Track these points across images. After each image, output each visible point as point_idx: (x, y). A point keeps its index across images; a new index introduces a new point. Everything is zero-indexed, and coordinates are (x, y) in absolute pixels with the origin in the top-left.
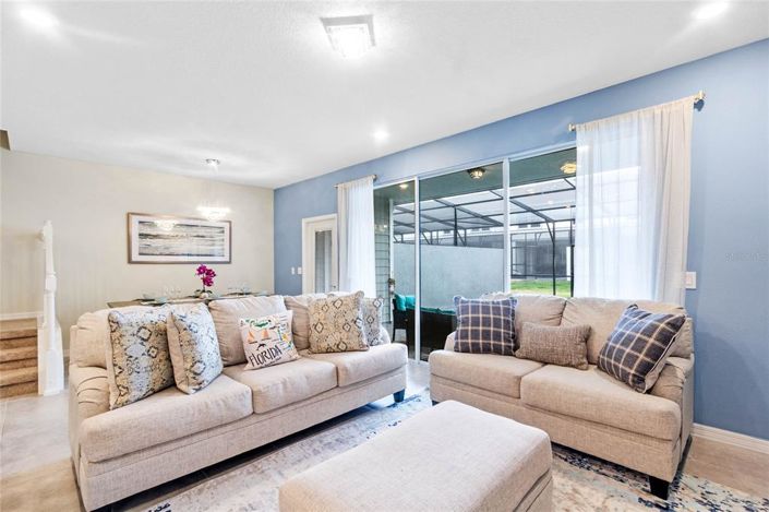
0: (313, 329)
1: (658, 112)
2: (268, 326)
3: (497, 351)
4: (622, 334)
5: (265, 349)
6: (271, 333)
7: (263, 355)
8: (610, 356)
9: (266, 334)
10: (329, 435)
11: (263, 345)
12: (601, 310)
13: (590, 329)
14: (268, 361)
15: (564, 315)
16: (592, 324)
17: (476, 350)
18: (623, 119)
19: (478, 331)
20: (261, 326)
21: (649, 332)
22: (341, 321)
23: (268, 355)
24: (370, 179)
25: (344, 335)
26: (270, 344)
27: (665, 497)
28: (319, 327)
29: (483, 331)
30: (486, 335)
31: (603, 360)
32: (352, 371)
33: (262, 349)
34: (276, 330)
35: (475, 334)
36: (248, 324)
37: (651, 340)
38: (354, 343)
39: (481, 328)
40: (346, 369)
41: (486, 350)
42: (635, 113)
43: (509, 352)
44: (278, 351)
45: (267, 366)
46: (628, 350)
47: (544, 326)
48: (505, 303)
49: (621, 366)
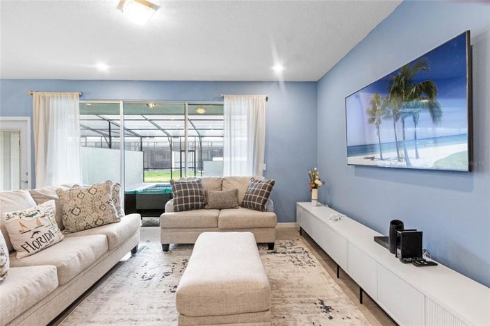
0: (69, 213)
1: (255, 98)
2: (39, 215)
3: (197, 208)
4: (254, 190)
5: (40, 235)
6: (42, 221)
7: (39, 241)
8: (250, 200)
9: (38, 222)
10: (106, 286)
11: (37, 232)
12: (239, 182)
13: (237, 190)
14: (44, 245)
15: (223, 185)
16: (237, 188)
17: (187, 209)
18: (243, 98)
19: (187, 198)
20: (32, 216)
21: (264, 187)
22: (98, 204)
23: (43, 240)
24: (76, 94)
25: (101, 214)
26: (43, 230)
27: (272, 249)
28: (76, 211)
29: (191, 198)
30: (192, 199)
31: (246, 203)
32: (118, 236)
33: (36, 236)
34: (46, 217)
35: (186, 200)
36: (17, 217)
37: (266, 191)
38: (109, 218)
39: (189, 196)
40: (114, 236)
41: (192, 208)
42: (247, 96)
43: (203, 207)
44: (51, 234)
45: (42, 250)
46: (258, 196)
47: (217, 192)
48: (198, 182)
49: (256, 203)
